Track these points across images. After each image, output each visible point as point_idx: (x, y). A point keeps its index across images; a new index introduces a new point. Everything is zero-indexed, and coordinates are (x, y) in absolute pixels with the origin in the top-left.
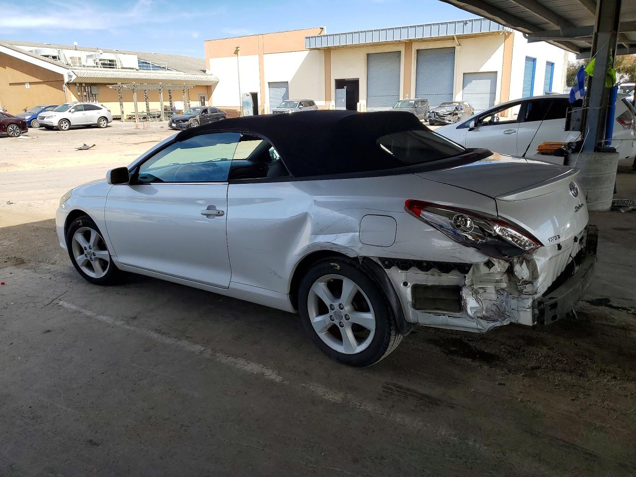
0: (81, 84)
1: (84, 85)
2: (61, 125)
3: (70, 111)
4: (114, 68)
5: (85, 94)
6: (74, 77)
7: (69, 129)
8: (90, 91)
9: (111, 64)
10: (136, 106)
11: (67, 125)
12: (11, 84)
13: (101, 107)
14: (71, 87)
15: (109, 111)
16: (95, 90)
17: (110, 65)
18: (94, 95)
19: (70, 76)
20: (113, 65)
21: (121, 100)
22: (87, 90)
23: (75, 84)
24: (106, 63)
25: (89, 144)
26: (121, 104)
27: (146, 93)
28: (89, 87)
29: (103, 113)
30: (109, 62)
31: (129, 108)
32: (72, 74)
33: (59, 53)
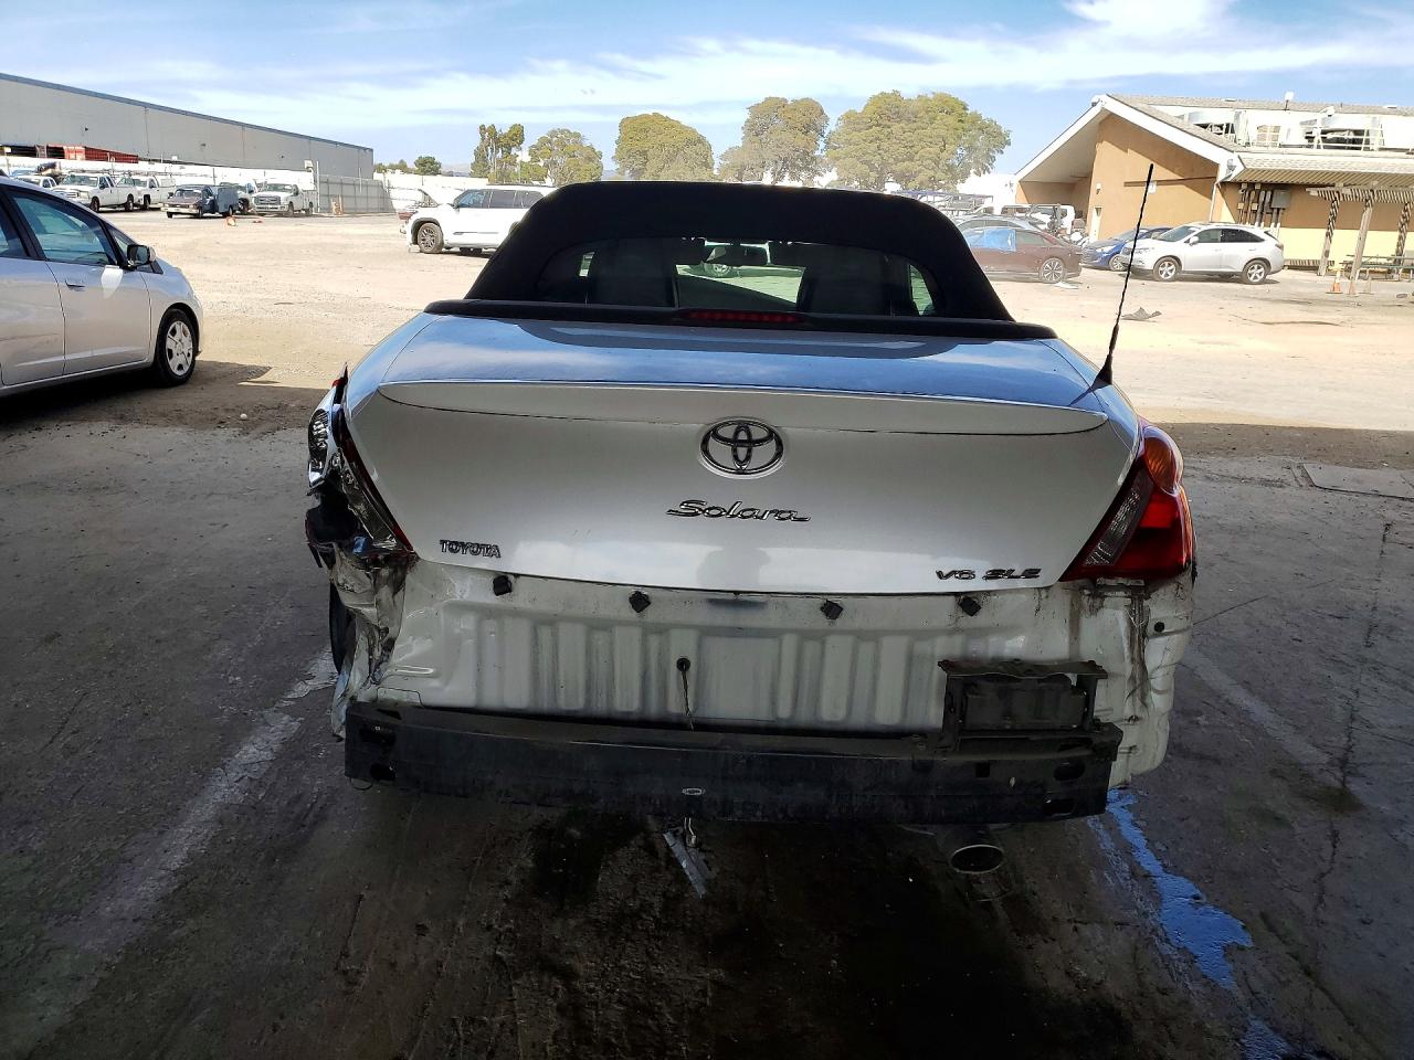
0: (1251, 185)
1: (1258, 187)
2: (1161, 269)
3: (1188, 242)
4: (1359, 149)
5: (1255, 207)
6: (1239, 168)
7: (1175, 279)
8: (1268, 200)
9: (1356, 141)
10: (1362, 240)
11: (1171, 271)
12: (1127, 184)
13: (1263, 236)
14: (1229, 191)
15: (1281, 247)
16: (1280, 200)
17: (1354, 141)
18: (1275, 211)
19: (1231, 168)
20: (1360, 141)
21: (1331, 223)
22: (1262, 199)
23: (1237, 184)
24: (1346, 137)
25: (1149, 310)
26: (1328, 234)
27: (1405, 211)
28: (1269, 193)
29: (1263, 250)
30: (1352, 136)
31: (1344, 243)
32: (1236, 162)
33: (1237, 117)
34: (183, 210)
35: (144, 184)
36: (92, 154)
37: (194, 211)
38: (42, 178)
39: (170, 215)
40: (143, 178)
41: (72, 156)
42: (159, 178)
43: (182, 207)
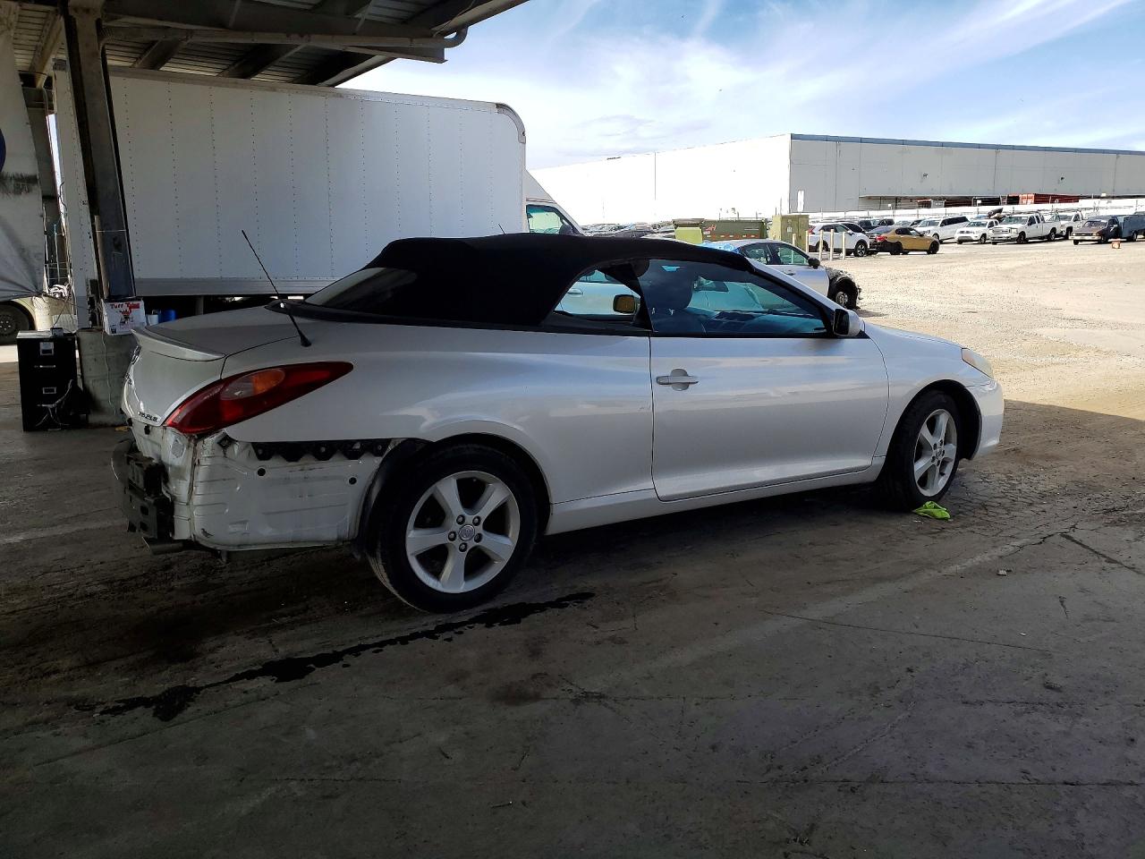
34: (1087, 238)
35: (1070, 218)
36: (1040, 199)
37: (1096, 238)
38: (989, 221)
39: (1076, 242)
40: (1069, 214)
41: (1024, 201)
42: (1084, 213)
43: (1087, 235)
